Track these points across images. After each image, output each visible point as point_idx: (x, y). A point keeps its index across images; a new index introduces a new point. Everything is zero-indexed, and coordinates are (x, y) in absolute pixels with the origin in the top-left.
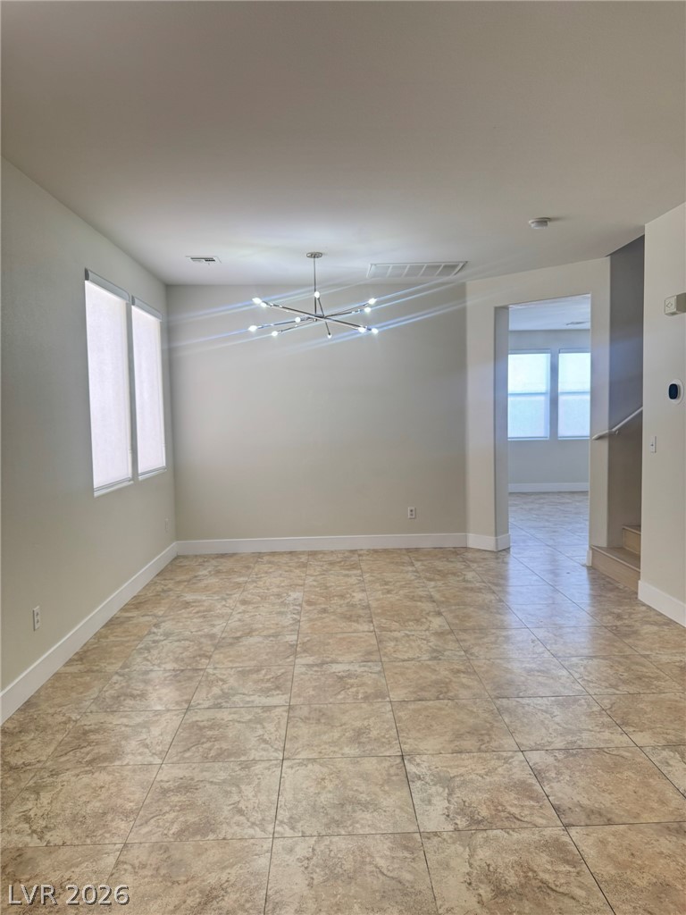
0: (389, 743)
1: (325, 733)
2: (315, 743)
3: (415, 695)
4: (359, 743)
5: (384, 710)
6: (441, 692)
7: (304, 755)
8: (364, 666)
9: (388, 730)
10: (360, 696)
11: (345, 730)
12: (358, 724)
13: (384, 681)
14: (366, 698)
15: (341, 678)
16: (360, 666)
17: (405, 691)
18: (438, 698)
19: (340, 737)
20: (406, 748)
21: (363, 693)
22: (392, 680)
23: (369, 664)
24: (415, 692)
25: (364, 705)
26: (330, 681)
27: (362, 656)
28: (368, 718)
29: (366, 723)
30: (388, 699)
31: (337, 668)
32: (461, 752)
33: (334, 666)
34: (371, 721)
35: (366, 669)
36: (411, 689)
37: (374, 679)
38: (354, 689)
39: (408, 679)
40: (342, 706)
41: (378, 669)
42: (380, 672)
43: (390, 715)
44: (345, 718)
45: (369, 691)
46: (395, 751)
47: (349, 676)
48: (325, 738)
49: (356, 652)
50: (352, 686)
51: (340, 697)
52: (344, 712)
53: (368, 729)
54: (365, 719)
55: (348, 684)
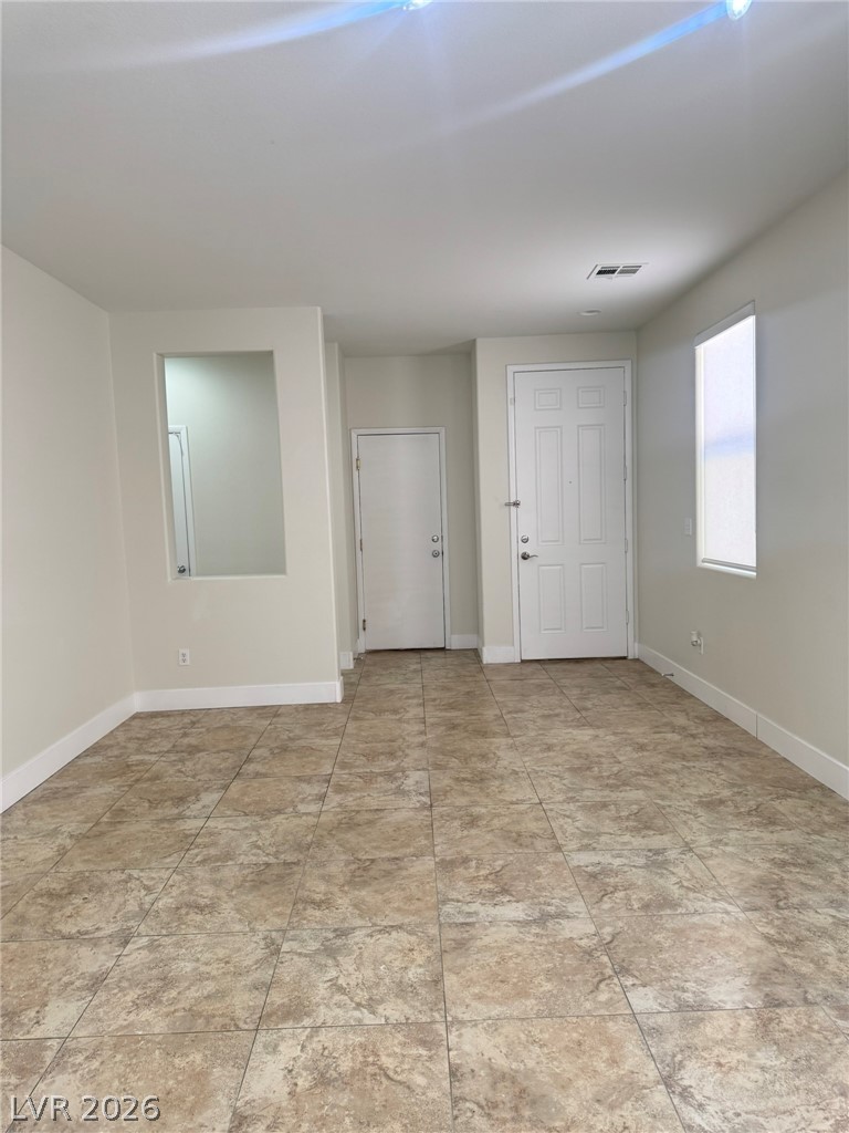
0: (442, 816)
1: (508, 824)
2: (515, 816)
3: (402, 864)
4: (472, 816)
5: (445, 846)
6: (365, 869)
7: (522, 807)
8: (469, 914)
9: (442, 826)
10: (473, 863)
11: (487, 826)
12: (473, 832)
13: (440, 885)
14: (465, 861)
15: (505, 891)
16: (476, 913)
17: (412, 870)
18: (373, 861)
19: (491, 820)
20: (427, 813)
21: (469, 868)
22: (428, 887)
23: (462, 920)
24: (400, 869)
25: (468, 852)
26: (520, 885)
27: (473, 938)
28: (462, 838)
29: (465, 833)
30: (437, 860)
31: (514, 911)
32: (377, 810)
33: (521, 916)
34: (459, 834)
35: (466, 908)
36: (404, 873)
37: (454, 889)
38: (482, 872)
39: (404, 889)
40: (495, 850)
41: (448, 908)
42: (444, 902)
43: (438, 840)
44: (489, 837)
45: (461, 870)
46: (436, 811)
47: (493, 894)
48: (507, 820)
49: (487, 948)
50: (486, 878)
51: (501, 862)
52: (491, 844)
53: (464, 827)
54: (467, 836)
55: (493, 882)
